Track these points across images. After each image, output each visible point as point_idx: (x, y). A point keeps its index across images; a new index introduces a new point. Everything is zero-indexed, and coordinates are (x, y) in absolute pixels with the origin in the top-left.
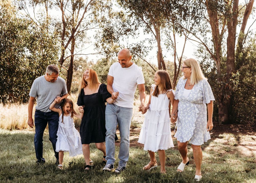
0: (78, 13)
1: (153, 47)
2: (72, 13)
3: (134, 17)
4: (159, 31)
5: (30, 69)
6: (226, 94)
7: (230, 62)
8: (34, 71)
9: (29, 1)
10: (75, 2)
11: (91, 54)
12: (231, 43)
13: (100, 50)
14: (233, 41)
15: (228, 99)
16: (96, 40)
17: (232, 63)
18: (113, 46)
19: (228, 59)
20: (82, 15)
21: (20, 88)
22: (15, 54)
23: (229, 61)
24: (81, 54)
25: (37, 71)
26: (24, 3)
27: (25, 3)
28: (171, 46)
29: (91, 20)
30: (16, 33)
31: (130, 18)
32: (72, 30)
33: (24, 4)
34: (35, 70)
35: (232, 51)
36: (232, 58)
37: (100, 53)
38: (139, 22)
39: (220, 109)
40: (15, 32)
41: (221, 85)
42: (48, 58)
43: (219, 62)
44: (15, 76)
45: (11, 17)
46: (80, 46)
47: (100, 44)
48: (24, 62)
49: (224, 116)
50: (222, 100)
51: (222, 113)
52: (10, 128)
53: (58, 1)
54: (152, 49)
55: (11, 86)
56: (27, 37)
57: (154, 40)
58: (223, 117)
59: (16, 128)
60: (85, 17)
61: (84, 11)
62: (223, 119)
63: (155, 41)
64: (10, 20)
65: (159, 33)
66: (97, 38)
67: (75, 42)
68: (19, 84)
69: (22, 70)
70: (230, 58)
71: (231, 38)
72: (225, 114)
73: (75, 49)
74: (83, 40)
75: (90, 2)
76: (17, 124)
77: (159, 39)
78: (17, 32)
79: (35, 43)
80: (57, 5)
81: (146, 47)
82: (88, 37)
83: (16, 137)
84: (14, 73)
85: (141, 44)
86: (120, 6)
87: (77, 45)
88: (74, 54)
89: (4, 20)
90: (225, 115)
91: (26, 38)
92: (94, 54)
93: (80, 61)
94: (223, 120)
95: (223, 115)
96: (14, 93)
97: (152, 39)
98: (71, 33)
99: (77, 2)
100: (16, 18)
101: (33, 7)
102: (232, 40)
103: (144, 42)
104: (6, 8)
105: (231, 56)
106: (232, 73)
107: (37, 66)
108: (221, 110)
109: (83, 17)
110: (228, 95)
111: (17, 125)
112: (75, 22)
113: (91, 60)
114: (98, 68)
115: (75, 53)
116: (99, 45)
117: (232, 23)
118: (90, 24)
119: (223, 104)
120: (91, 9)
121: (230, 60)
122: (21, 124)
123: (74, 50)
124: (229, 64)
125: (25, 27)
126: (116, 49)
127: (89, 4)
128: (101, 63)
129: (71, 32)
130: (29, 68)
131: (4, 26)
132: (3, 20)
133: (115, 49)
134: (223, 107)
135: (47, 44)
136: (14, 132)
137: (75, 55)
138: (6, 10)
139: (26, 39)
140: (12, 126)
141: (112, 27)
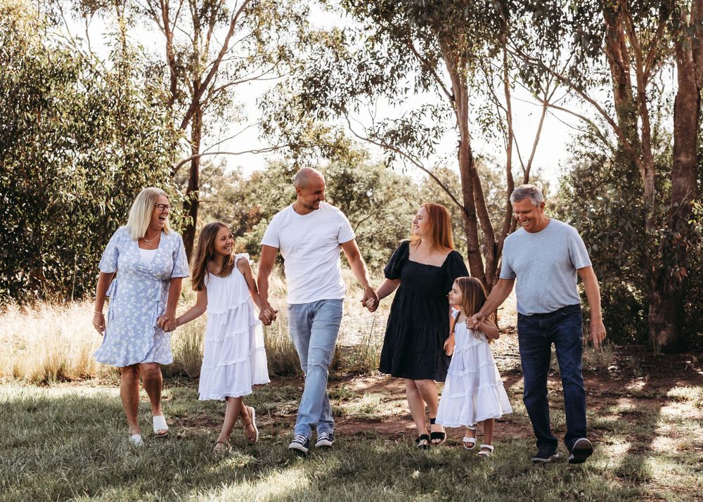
0: (209, 38)
1: (444, 128)
2: (193, 36)
3: (386, 43)
4: (465, 80)
5: (89, 199)
6: (677, 266)
7: (683, 170)
8: (102, 204)
9: (74, 2)
10: (200, 5)
11: (252, 152)
12: (685, 112)
13: (275, 141)
14: (692, 107)
15: (681, 279)
16: (265, 112)
17: (690, 173)
18: (314, 129)
19: (678, 161)
20: (223, 43)
21: (62, 254)
22: (45, 153)
23: (681, 167)
24: (218, 153)
25: (111, 204)
26: (56, 10)
27: (61, 8)
28: (495, 125)
29: (247, 56)
30: (46, 92)
31: (373, 45)
32: (192, 85)
33: (59, 12)
34: (107, 201)
35: (691, 138)
36: (690, 159)
37: (276, 148)
38: (401, 56)
39: (655, 309)
40: (43, 90)
41: (658, 238)
42: (140, 165)
43: (650, 171)
44: (47, 218)
45: (29, 44)
46: (216, 131)
47: (274, 124)
48: (71, 178)
49: (667, 329)
50: (660, 282)
51: (660, 319)
52: (42, 377)
53: (152, 3)
54: (440, 135)
55: (35, 250)
56: (77, 105)
57: (446, 108)
58: (663, 332)
59: (62, 377)
60: (230, 46)
61: (228, 32)
62: (663, 338)
63: (450, 112)
64: (25, 54)
65: (466, 88)
66: (265, 106)
67: (204, 118)
68: (59, 243)
69: (66, 201)
70: (683, 158)
71: (686, 100)
72: (669, 323)
73: (204, 139)
74: (224, 112)
75: (245, 4)
76: (63, 366)
77: (464, 104)
78: (49, 89)
79: (101, 122)
80: (149, 14)
81: (428, 130)
82: (238, 104)
83: (66, 412)
84: (44, 209)
85: (415, 119)
86: (345, 10)
87: (208, 128)
88: (200, 152)
89: (9, 53)
90: (670, 325)
91: (76, 108)
92: (258, 152)
93: (205, 172)
94: (664, 342)
95: (664, 327)
96: (44, 268)
97: (440, 106)
98: (189, 95)
99: (207, 5)
100: (42, 47)
101: (84, 20)
102: (691, 105)
103: (422, 115)
104: (12, 17)
105: (687, 152)
106: (693, 202)
107: (110, 189)
108: (657, 312)
109: (225, 47)
110: (683, 269)
111: (61, 369)
112: (200, 62)
113: (236, 169)
114: (269, 190)
115: (202, 149)
116: (273, 127)
117: (691, 54)
118: (245, 68)
119: (661, 294)
120: (245, 25)
121: (683, 165)
122: (74, 365)
123: (201, 141)
124: (681, 176)
125: (71, 75)
126: (321, 137)
127: (241, 10)
128: (279, 176)
129: (191, 91)
130: (88, 196)
131: (9, 72)
132: (5, 52)
133: (318, 137)
134: (662, 302)
135: (136, 124)
136: (57, 392)
137: (203, 154)
138: (14, 22)
139: (74, 110)
140: (47, 372)
141: (327, 72)
